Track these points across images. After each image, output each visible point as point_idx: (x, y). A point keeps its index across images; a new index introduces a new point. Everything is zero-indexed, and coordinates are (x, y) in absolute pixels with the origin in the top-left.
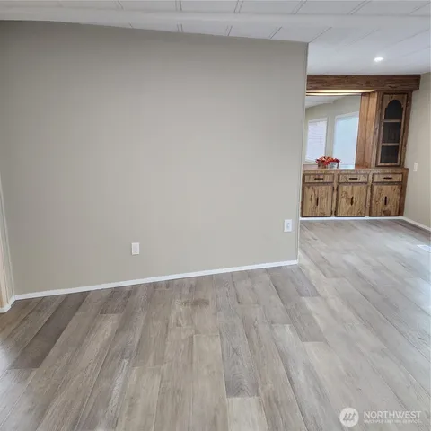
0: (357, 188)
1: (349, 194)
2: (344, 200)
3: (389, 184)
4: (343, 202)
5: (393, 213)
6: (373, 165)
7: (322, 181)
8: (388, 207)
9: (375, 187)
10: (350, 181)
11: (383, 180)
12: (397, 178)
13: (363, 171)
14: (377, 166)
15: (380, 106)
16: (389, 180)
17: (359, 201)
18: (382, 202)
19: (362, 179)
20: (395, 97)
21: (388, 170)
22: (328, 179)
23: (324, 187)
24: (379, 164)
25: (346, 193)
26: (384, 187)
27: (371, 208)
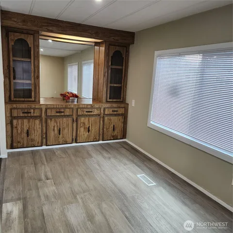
0: (92, 119)
1: (86, 124)
2: (82, 129)
3: (115, 115)
4: (82, 130)
5: (119, 137)
6: (104, 100)
7: (63, 114)
8: (116, 133)
9: (106, 118)
10: (86, 113)
11: (111, 113)
12: (121, 111)
13: (97, 106)
14: (107, 102)
15: (107, 54)
16: (115, 113)
17: (94, 130)
18: (111, 129)
19: (96, 112)
20: (118, 48)
21: (115, 105)
22: (68, 112)
23: (65, 119)
24: (109, 100)
25: (84, 123)
26: (112, 118)
27: (103, 134)
